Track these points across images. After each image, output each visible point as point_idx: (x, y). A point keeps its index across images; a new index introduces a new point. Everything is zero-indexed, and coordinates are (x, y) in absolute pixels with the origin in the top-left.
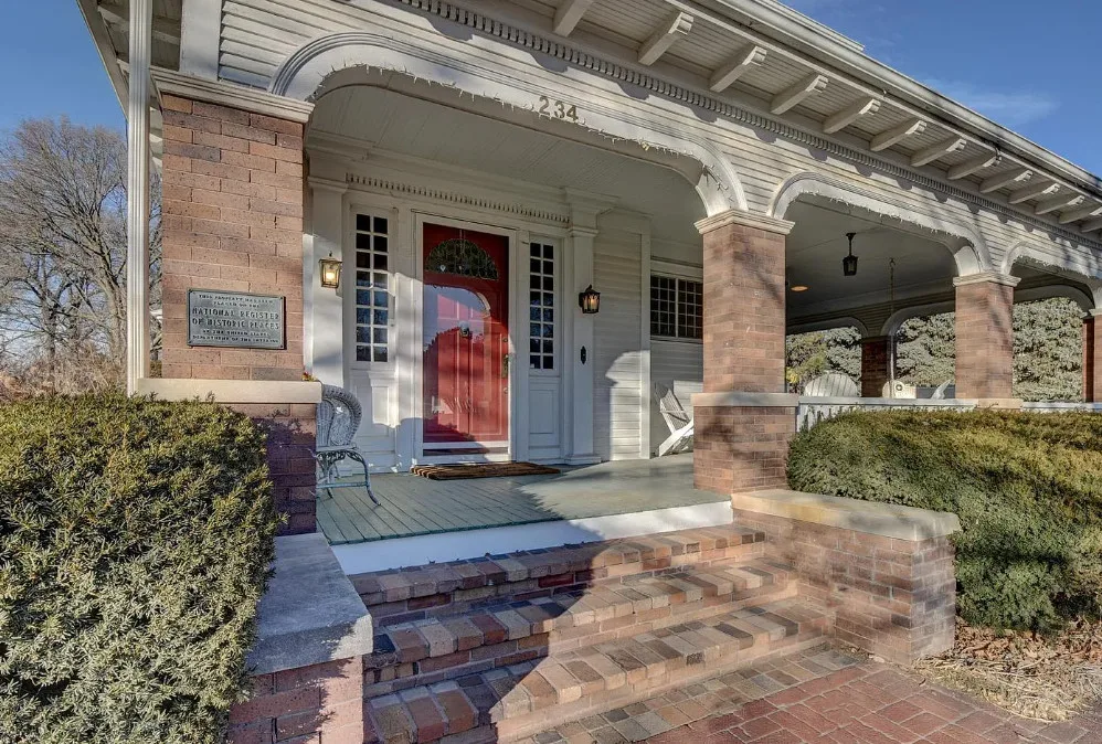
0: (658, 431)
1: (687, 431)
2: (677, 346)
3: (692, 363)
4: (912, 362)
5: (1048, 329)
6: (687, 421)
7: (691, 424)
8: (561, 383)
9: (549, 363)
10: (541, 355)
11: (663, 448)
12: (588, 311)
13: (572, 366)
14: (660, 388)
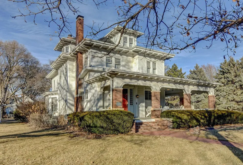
0: (146, 114)
1: (150, 113)
2: (148, 101)
3: (150, 103)
4: (201, 99)
5: (226, 92)
6: (150, 112)
7: (151, 112)
8: (134, 107)
9: (132, 105)
10: (131, 103)
11: (147, 116)
12: (137, 98)
13: (135, 105)
14: (146, 107)
